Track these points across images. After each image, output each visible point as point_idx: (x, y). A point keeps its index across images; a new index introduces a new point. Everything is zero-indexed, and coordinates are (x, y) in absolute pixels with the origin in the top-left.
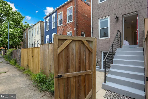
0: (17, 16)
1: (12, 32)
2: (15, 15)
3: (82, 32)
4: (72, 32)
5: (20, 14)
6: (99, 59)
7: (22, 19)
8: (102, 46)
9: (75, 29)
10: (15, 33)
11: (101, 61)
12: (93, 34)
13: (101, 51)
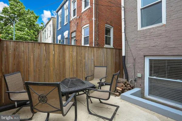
0: (29, 15)
1: (22, 34)
2: (27, 14)
3: (107, 24)
4: (88, 25)
5: (33, 13)
6: (139, 73)
7: (36, 19)
8: (146, 46)
9: (94, 19)
10: (26, 36)
11: (143, 77)
12: (125, 21)
13: (145, 56)
